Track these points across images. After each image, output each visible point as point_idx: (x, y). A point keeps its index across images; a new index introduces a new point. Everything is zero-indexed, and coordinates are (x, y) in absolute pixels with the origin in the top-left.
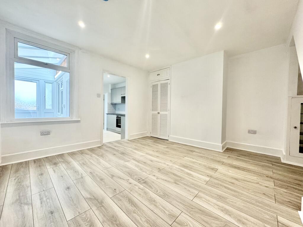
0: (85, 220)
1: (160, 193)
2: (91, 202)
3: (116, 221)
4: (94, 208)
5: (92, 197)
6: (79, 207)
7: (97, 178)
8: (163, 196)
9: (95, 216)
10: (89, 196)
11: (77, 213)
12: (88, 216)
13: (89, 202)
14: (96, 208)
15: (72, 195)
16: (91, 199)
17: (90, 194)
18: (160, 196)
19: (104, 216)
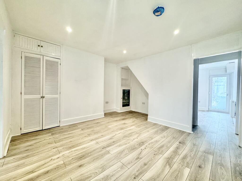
0: (184, 162)
1: (99, 171)
2: (172, 163)
3: (175, 151)
4: (175, 160)
5: (167, 164)
6: (179, 168)
7: (143, 169)
8: (103, 169)
9: (179, 159)
10: (168, 166)
11: (183, 167)
12: (180, 161)
13: (172, 164)
14: (174, 160)
15: (174, 178)
16: (169, 165)
17: (165, 166)
18: (102, 172)
19: (176, 155)
